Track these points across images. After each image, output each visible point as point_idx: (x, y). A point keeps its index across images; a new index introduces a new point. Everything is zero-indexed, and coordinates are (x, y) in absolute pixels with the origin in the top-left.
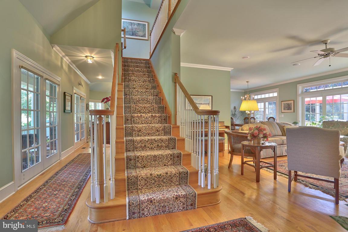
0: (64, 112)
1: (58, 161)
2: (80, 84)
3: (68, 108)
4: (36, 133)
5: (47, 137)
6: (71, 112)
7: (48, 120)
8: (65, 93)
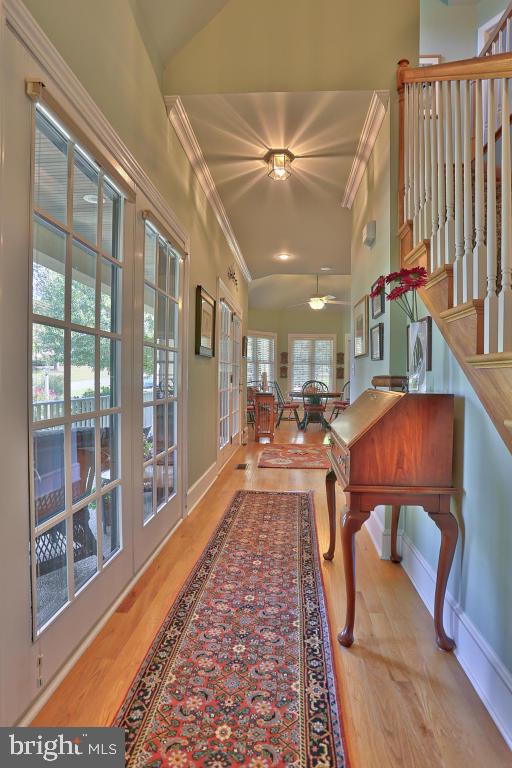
0: (197, 352)
1: (179, 523)
2: (231, 276)
3: (205, 342)
4: (108, 426)
5: (147, 431)
6: (214, 355)
7: (148, 380)
8: (199, 288)
